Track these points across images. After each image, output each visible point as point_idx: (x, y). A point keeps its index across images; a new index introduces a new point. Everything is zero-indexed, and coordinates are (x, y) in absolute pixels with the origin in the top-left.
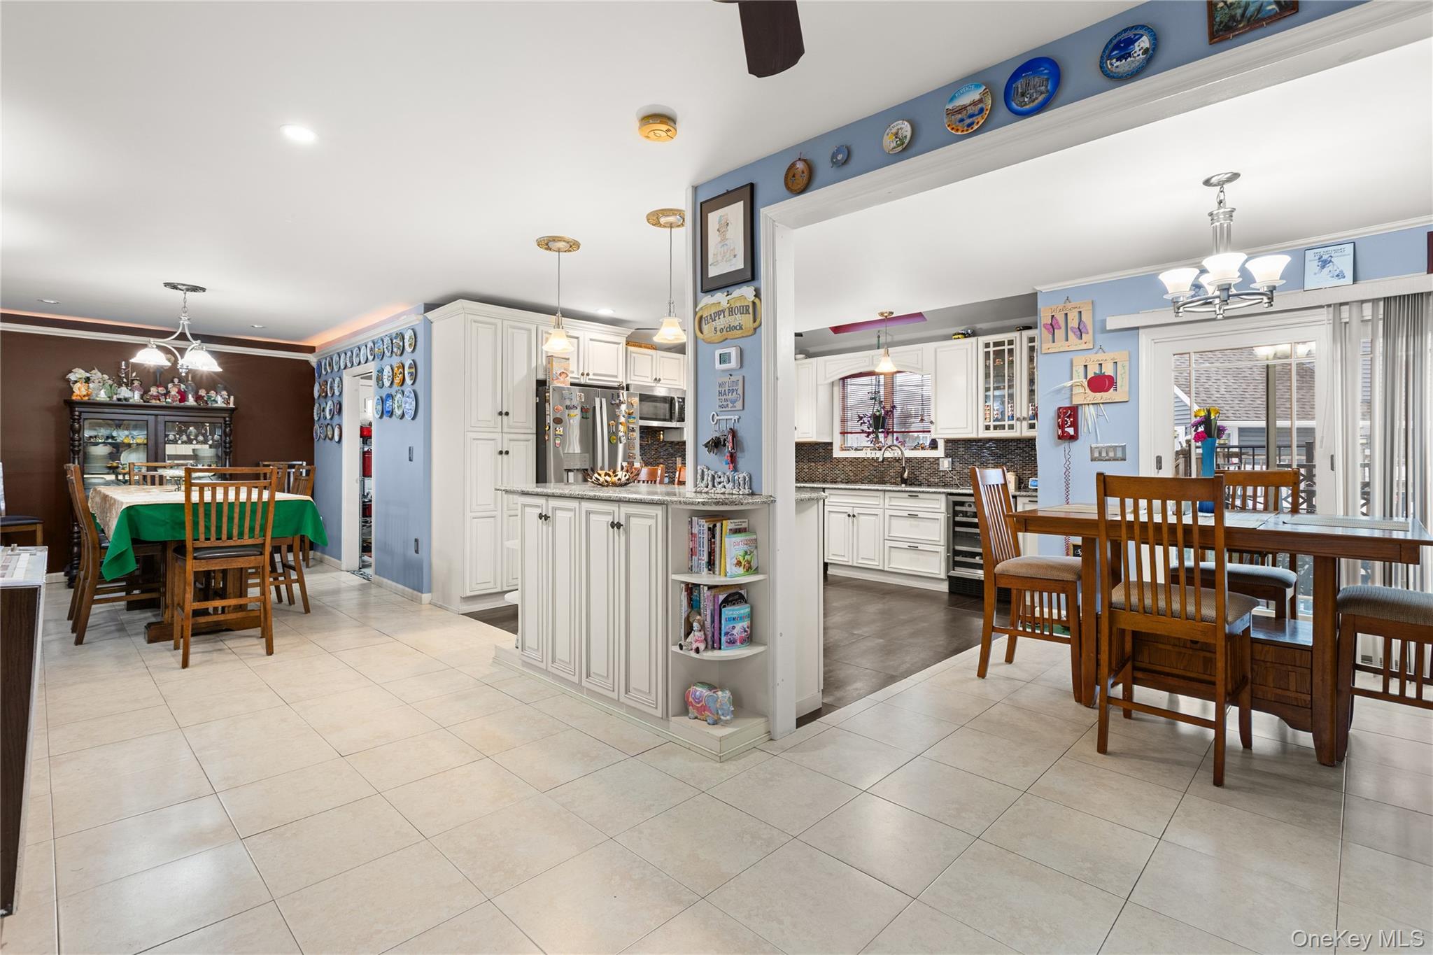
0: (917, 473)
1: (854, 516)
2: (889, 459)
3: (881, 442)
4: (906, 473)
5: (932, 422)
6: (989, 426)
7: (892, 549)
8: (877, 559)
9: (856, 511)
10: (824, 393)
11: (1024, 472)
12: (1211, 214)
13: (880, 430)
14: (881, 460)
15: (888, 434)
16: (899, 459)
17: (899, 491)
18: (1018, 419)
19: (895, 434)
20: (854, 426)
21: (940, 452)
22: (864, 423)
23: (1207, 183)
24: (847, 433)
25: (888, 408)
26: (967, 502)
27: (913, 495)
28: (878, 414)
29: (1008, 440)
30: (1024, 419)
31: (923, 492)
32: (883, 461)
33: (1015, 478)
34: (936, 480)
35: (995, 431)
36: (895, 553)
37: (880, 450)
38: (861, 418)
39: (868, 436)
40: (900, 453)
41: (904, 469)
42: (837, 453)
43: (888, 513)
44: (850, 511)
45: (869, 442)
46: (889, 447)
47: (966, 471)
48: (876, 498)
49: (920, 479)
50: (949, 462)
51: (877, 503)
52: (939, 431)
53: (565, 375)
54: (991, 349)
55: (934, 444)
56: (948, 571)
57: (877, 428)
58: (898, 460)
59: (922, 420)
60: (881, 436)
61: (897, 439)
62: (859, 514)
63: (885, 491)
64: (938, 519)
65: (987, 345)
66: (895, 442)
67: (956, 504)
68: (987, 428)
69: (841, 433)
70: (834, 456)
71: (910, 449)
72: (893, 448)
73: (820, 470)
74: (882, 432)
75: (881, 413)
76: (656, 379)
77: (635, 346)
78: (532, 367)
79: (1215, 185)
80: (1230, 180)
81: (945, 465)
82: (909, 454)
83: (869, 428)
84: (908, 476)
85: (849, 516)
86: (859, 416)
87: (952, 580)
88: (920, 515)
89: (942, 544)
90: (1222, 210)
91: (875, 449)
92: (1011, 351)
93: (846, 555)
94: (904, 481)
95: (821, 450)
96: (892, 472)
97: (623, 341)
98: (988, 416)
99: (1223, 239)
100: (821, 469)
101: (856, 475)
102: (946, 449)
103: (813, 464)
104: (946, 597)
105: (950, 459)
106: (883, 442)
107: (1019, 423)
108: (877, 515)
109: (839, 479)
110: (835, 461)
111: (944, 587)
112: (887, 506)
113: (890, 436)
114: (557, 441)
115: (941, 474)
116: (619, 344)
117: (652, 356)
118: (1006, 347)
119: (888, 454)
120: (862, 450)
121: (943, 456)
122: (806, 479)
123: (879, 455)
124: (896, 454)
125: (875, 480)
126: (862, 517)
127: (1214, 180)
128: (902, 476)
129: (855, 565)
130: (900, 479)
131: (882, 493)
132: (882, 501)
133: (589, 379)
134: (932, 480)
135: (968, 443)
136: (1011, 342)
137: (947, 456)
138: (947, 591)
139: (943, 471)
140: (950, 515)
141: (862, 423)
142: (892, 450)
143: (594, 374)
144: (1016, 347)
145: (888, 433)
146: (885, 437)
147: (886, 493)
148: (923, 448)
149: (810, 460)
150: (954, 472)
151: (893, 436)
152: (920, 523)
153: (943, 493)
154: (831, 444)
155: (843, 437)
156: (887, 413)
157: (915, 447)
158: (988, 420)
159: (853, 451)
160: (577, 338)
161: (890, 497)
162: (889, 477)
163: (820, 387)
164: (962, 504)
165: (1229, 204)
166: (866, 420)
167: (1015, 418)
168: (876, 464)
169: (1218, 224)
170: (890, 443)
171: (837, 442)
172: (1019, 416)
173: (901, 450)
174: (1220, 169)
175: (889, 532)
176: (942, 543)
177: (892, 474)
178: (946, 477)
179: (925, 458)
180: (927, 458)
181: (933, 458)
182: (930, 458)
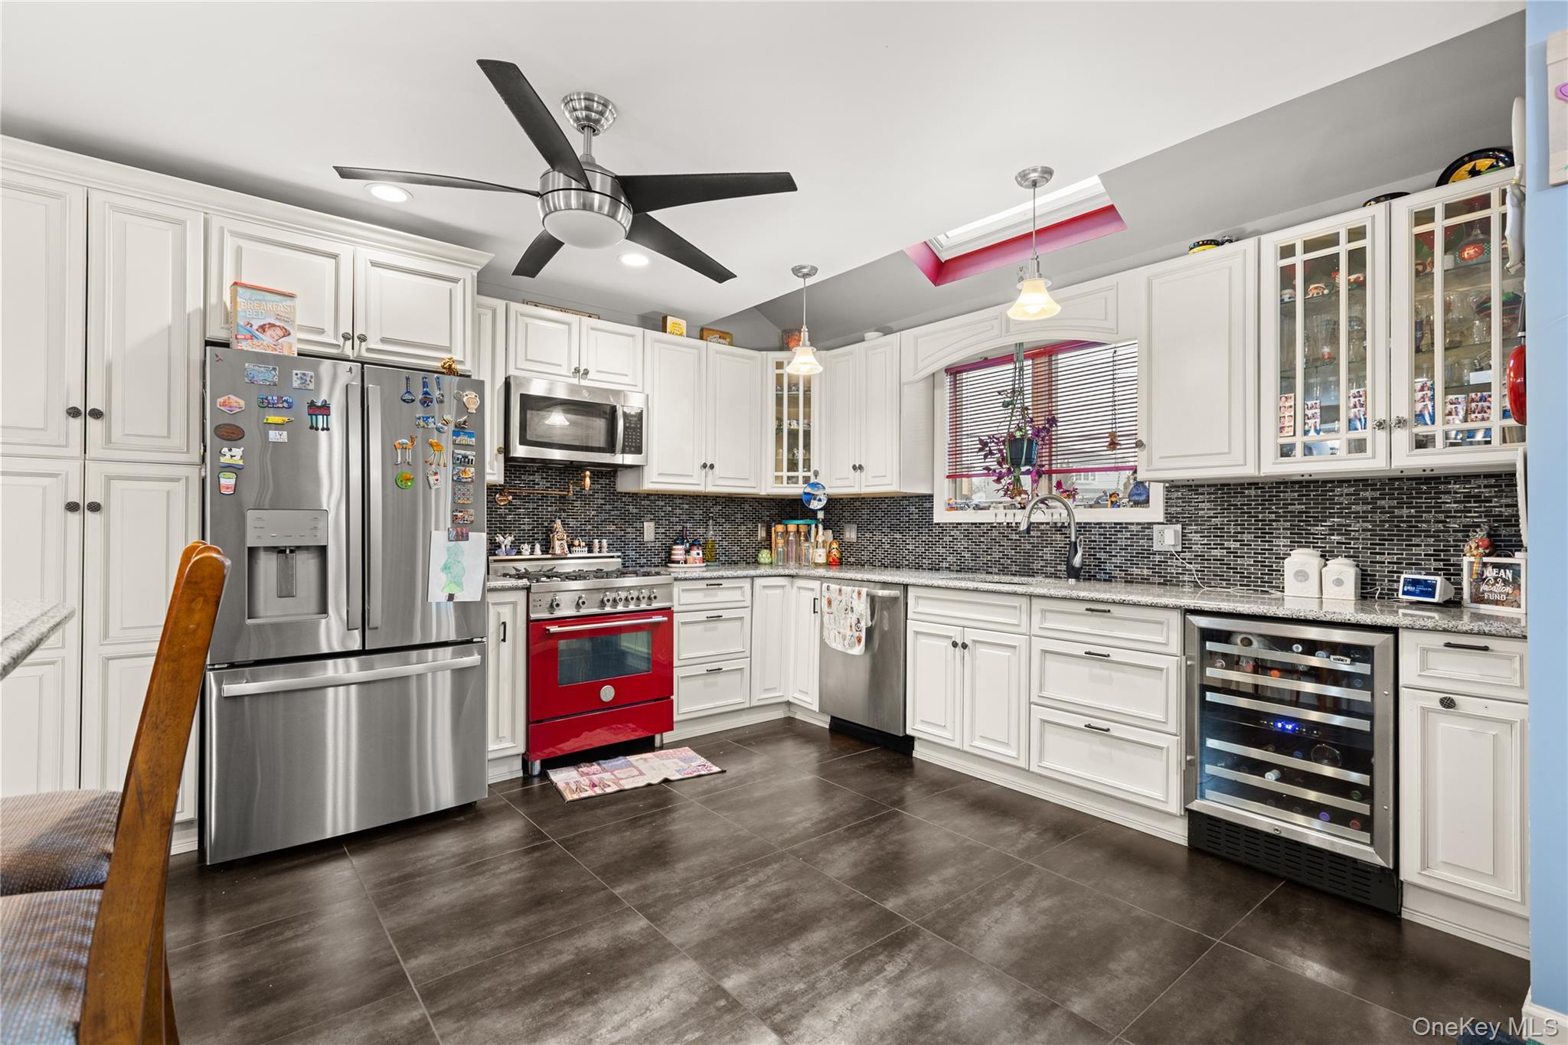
0: (1102, 555)
1: (965, 646)
2: (1042, 527)
3: (1026, 492)
4: (1079, 554)
5: (1139, 444)
6: (1292, 446)
7: (1047, 726)
8: (1013, 742)
9: (969, 636)
10: (914, 400)
11: (1378, 558)
13: (1024, 469)
14: (1023, 527)
15: (1040, 476)
16: (1063, 526)
17: (1064, 598)
18: (1380, 425)
19: (1054, 475)
20: (974, 460)
21: (1155, 511)
22: (991, 453)
24: (962, 476)
25: (1040, 422)
26: (1241, 633)
27: (1097, 609)
28: (1018, 434)
29: (1332, 482)
30: (1401, 423)
31: (1122, 603)
32: (1028, 531)
33: (1356, 574)
34: (1145, 572)
35: (1309, 458)
36: (1053, 737)
37: (1023, 508)
38: (984, 444)
39: (998, 481)
40: (1065, 513)
41: (1074, 546)
42: (941, 515)
43: (1039, 644)
44: (957, 634)
45: (1002, 493)
46: (1043, 501)
47: (1217, 553)
48: (1012, 611)
49: (1108, 567)
50: (1176, 532)
51: (1015, 622)
52: (1157, 464)
53: (280, 333)
54: (1299, 259)
55: (1139, 495)
56: (1188, 797)
57: (1016, 463)
58: (1060, 528)
59: (1113, 445)
60: (1026, 481)
61: (1059, 485)
62: (975, 642)
63: (1031, 596)
64: (1161, 670)
65: (1287, 251)
66: (1054, 491)
67: (1207, 635)
68: (1286, 451)
69: (948, 477)
70: (935, 521)
71: (1085, 506)
72: (1050, 503)
73: (910, 547)
74: (1028, 472)
75: (1026, 433)
76: (577, 371)
77: (525, 302)
78: (189, 308)
81: (1168, 538)
82: (1083, 516)
83: (1000, 464)
84: (1083, 564)
85: (955, 645)
86: (980, 440)
87: (1195, 819)
88: (1116, 655)
89: (1174, 731)
91: (1013, 506)
92: (1357, 259)
93: (948, 726)
94: (1074, 573)
95: (913, 509)
96: (1048, 553)
97: (469, 275)
98: (1288, 422)
100: (912, 545)
101: (976, 557)
102: (1168, 505)
103: (898, 536)
104: (1182, 858)
105: (1179, 527)
106: (1029, 492)
107: (1382, 435)
108: (1014, 647)
109: (944, 565)
110: (936, 530)
111: (1177, 833)
112: (1035, 630)
113: (1044, 480)
114: (223, 481)
115: (1157, 558)
116: (455, 280)
117: (569, 324)
118: (1343, 249)
119: (1038, 517)
120: (988, 508)
121: (1162, 520)
122: (887, 562)
123: (1020, 518)
124: (1056, 518)
125: (1014, 568)
126: (982, 650)
128: (1069, 563)
129: (967, 748)
130: (1064, 567)
131: (1024, 601)
132: (1025, 618)
133: (369, 350)
134: (1135, 571)
135: (1226, 491)
136: (1357, 234)
137: (1170, 519)
138: (1184, 842)
139: (1160, 553)
140: (1195, 663)
141: (986, 456)
142: (1048, 507)
143: (384, 340)
144: (1374, 247)
145: (1039, 474)
146: (1035, 481)
147: (1034, 601)
148: (1114, 504)
149: (893, 528)
150: (1187, 555)
151: (1050, 480)
152: (1113, 673)
153: (1175, 608)
154: (929, 498)
155: (952, 485)
156: (1037, 432)
157: (1097, 502)
158: (1290, 431)
159: (971, 511)
160: (335, 256)
161: (1044, 611)
162: (1042, 563)
163: (906, 390)
164: (1225, 637)
166: (993, 446)
167: (1369, 424)
168: (1014, 537)
170: (1043, 492)
171: (942, 493)
172: (1381, 415)
173: (1067, 507)
175: (1041, 688)
176: (1172, 727)
177: (1048, 557)
178: (1169, 566)
179: (1121, 524)
180: (1126, 524)
181: (1138, 524)
182: (1132, 524)
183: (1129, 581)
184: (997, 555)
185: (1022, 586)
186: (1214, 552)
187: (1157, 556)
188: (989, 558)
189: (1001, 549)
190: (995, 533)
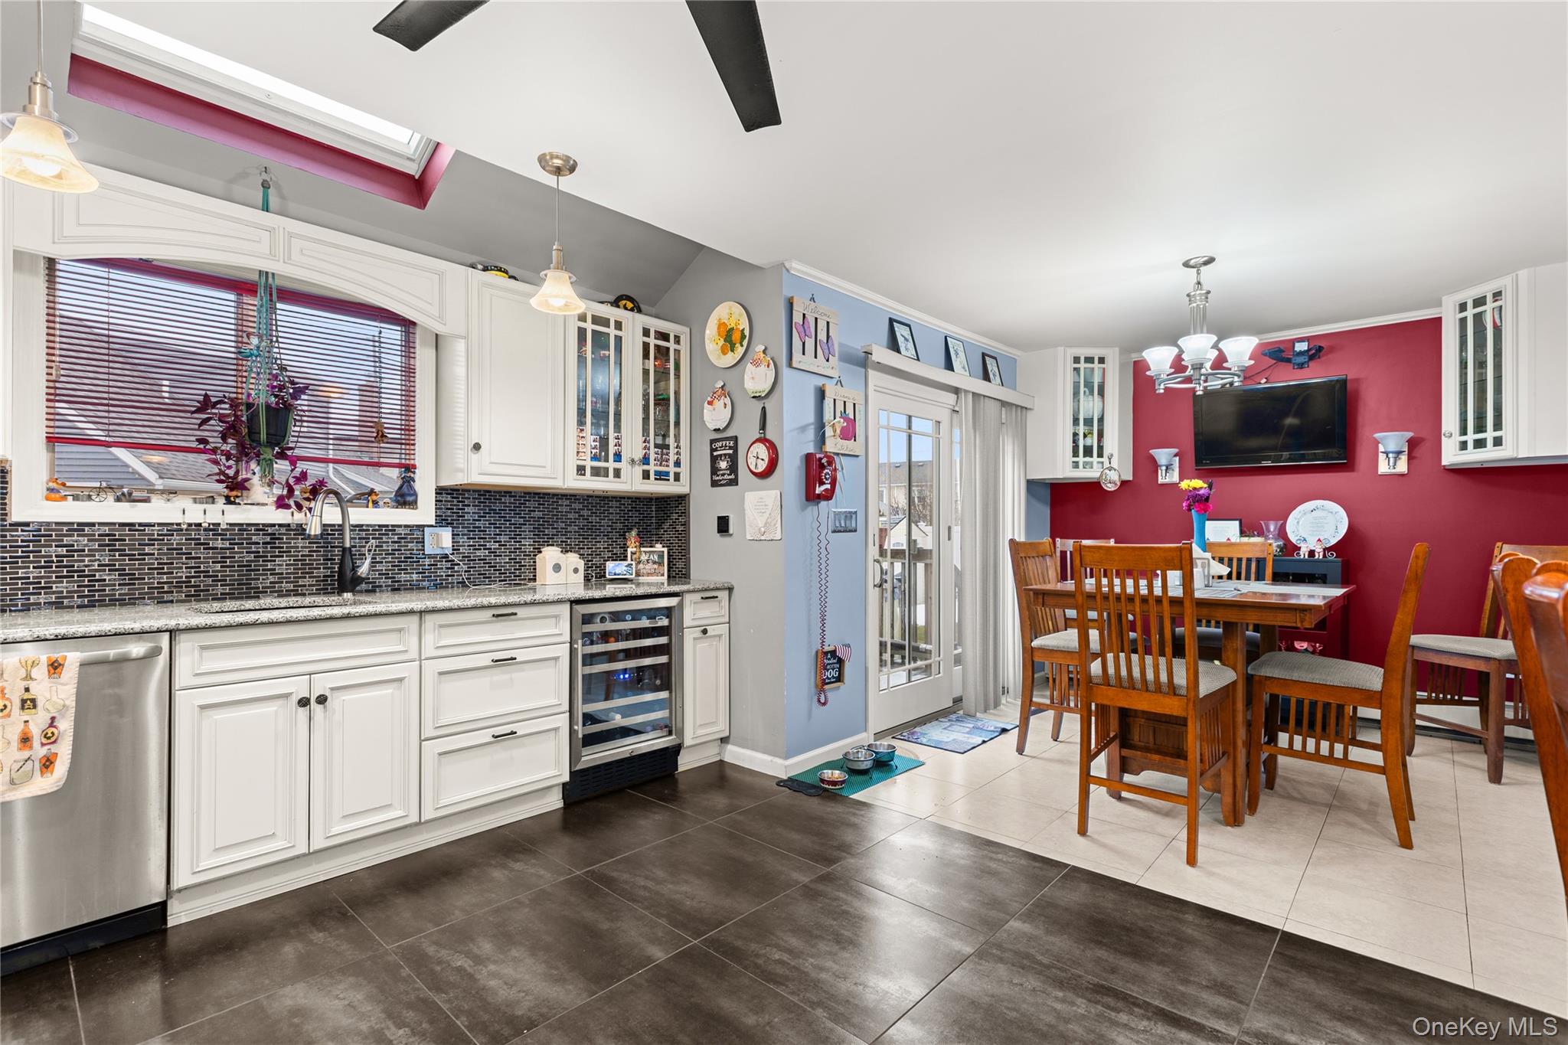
1: (322, 697)
9: (326, 685)
12: (1188, 295)
21: (425, 512)
23: (1186, 265)
27: (504, 614)
34: (415, 576)
36: (452, 768)
42: (31, 507)
43: (434, 668)
47: (481, 553)
50: (445, 535)
51: (399, 649)
54: (589, 327)
55: (406, 495)
56: (572, 762)
59: (381, 437)
63: (421, 613)
69: (46, 440)
79: (1193, 267)
80: (1206, 263)
81: (437, 542)
87: (572, 779)
88: (521, 655)
89: (563, 710)
90: (1198, 292)
93: (280, 831)
98: (582, 449)
99: (1200, 321)
102: (438, 509)
105: (448, 530)
107: (630, 467)
108: (401, 680)
111: (555, 803)
112: (428, 653)
121: (432, 522)
126: (352, 697)
127: (1192, 263)
131: (415, 618)
132: (414, 640)
135: (488, 497)
136: (617, 325)
137: (441, 522)
138: (560, 807)
139: (430, 556)
148: (374, 504)
150: (455, 557)
152: (519, 676)
158: (582, 456)
165: (1206, 288)
169: (1195, 305)
174: (1199, 253)
175: (437, 717)
176: (565, 706)
177: (283, 569)
178: (439, 569)
179: (387, 526)
180: (392, 526)
181: (406, 526)
182: (400, 526)
183: (396, 589)
184: (183, 574)
185: (314, 609)
186: (478, 553)
187: (427, 560)
188: (165, 578)
189: (192, 563)
190: (176, 539)
